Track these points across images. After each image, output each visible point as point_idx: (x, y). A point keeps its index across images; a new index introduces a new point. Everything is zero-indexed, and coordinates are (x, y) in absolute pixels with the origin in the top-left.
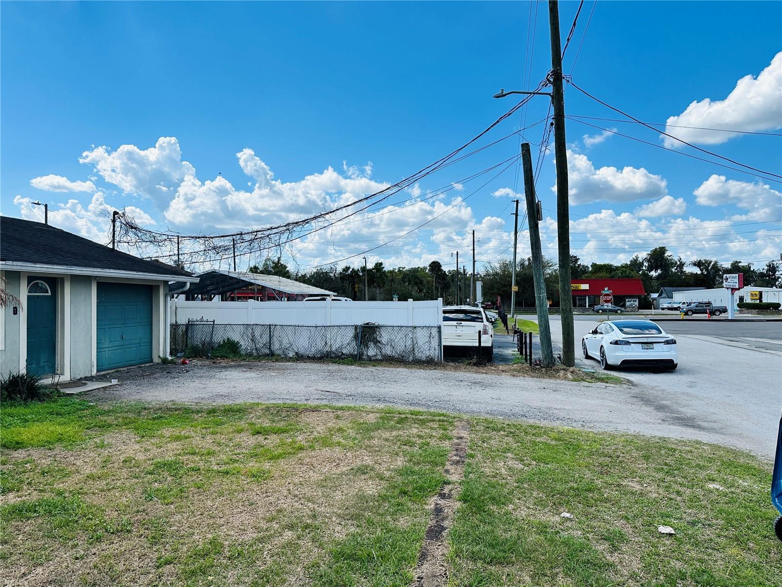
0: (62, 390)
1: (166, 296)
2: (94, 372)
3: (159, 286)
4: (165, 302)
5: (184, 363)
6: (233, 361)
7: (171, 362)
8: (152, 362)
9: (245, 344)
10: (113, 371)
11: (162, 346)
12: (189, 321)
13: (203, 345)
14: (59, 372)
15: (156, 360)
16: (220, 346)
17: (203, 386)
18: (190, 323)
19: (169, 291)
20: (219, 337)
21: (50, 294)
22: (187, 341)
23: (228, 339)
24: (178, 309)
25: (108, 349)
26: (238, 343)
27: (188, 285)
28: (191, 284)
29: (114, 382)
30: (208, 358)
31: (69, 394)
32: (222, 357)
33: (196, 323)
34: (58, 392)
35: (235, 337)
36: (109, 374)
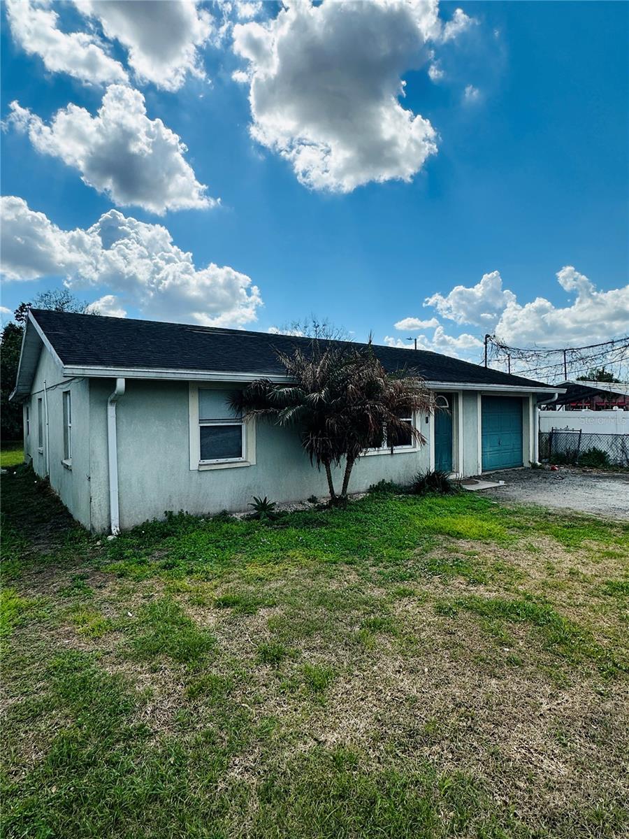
0: (464, 486)
1: (534, 407)
2: (480, 473)
3: (528, 398)
4: (534, 412)
5: (553, 469)
6: (604, 471)
7: (540, 467)
8: (523, 466)
9: (613, 454)
10: (494, 472)
11: (532, 453)
12: (553, 430)
13: (568, 453)
14: (455, 470)
15: (526, 465)
16: (585, 454)
17: (591, 496)
18: (554, 431)
19: (538, 402)
20: (584, 447)
21: (448, 406)
22: (550, 449)
23: (594, 448)
24: (542, 419)
25: (488, 453)
26: (605, 453)
27: (557, 395)
28: (559, 395)
29: (502, 483)
30: (574, 466)
31: (469, 491)
32: (590, 466)
33: (559, 432)
34: (461, 488)
35: (603, 447)
36: (491, 474)
